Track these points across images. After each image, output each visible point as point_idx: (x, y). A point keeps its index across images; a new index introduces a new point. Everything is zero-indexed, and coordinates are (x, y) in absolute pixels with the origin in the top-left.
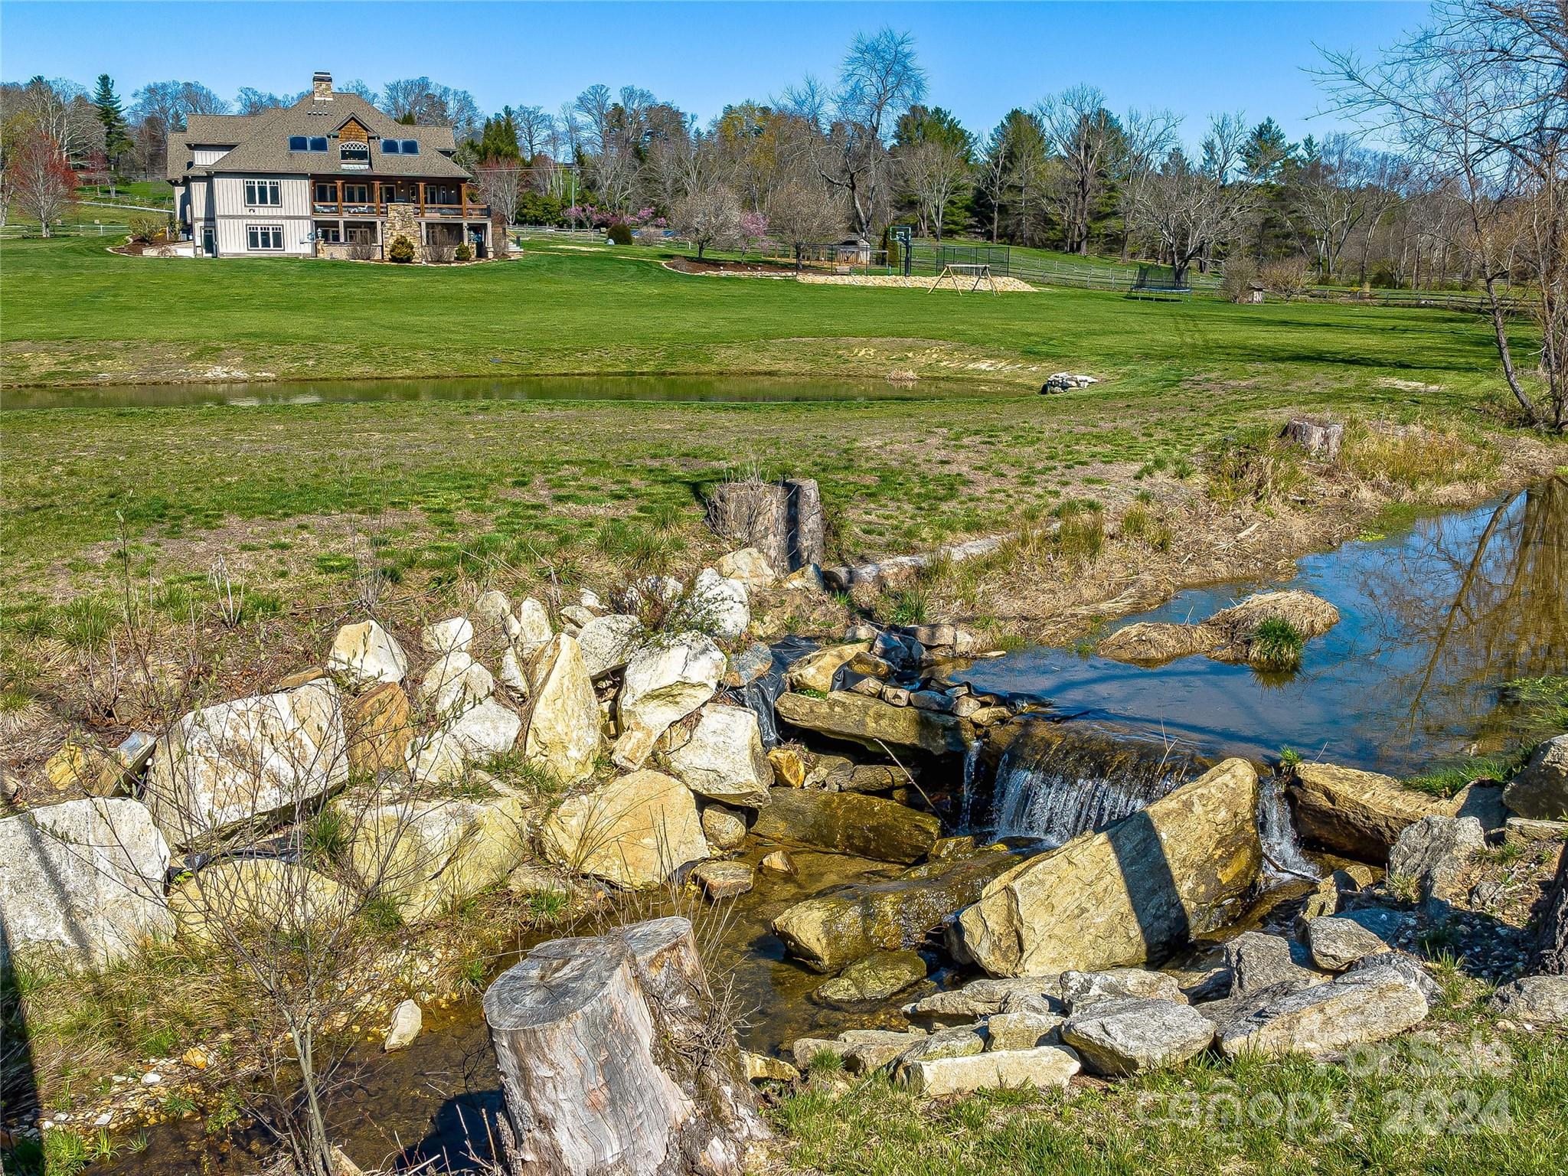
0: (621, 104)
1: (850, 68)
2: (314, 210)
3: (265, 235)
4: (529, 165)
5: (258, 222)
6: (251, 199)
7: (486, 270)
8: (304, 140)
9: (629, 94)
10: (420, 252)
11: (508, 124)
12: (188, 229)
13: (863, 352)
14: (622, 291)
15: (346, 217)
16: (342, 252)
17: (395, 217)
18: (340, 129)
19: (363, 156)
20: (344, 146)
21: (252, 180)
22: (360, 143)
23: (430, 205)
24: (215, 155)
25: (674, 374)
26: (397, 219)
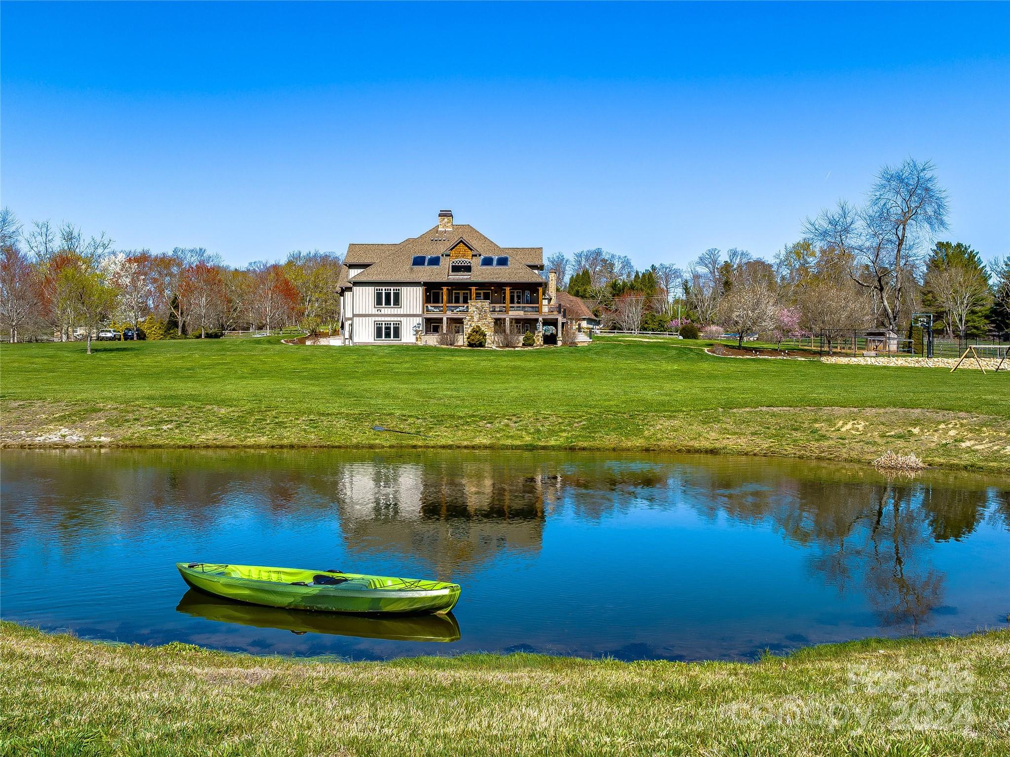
0: (729, 261)
1: (878, 194)
2: (425, 310)
3: (388, 328)
5: (383, 319)
6: (379, 302)
7: (547, 353)
8: (423, 258)
9: (734, 254)
10: (492, 340)
11: (653, 276)
13: (849, 426)
15: (449, 314)
16: (435, 340)
17: (474, 311)
18: (451, 250)
19: (468, 269)
20: (453, 262)
21: (381, 288)
22: (466, 260)
23: (516, 305)
24: (360, 271)
25: (584, 449)
26: (475, 312)
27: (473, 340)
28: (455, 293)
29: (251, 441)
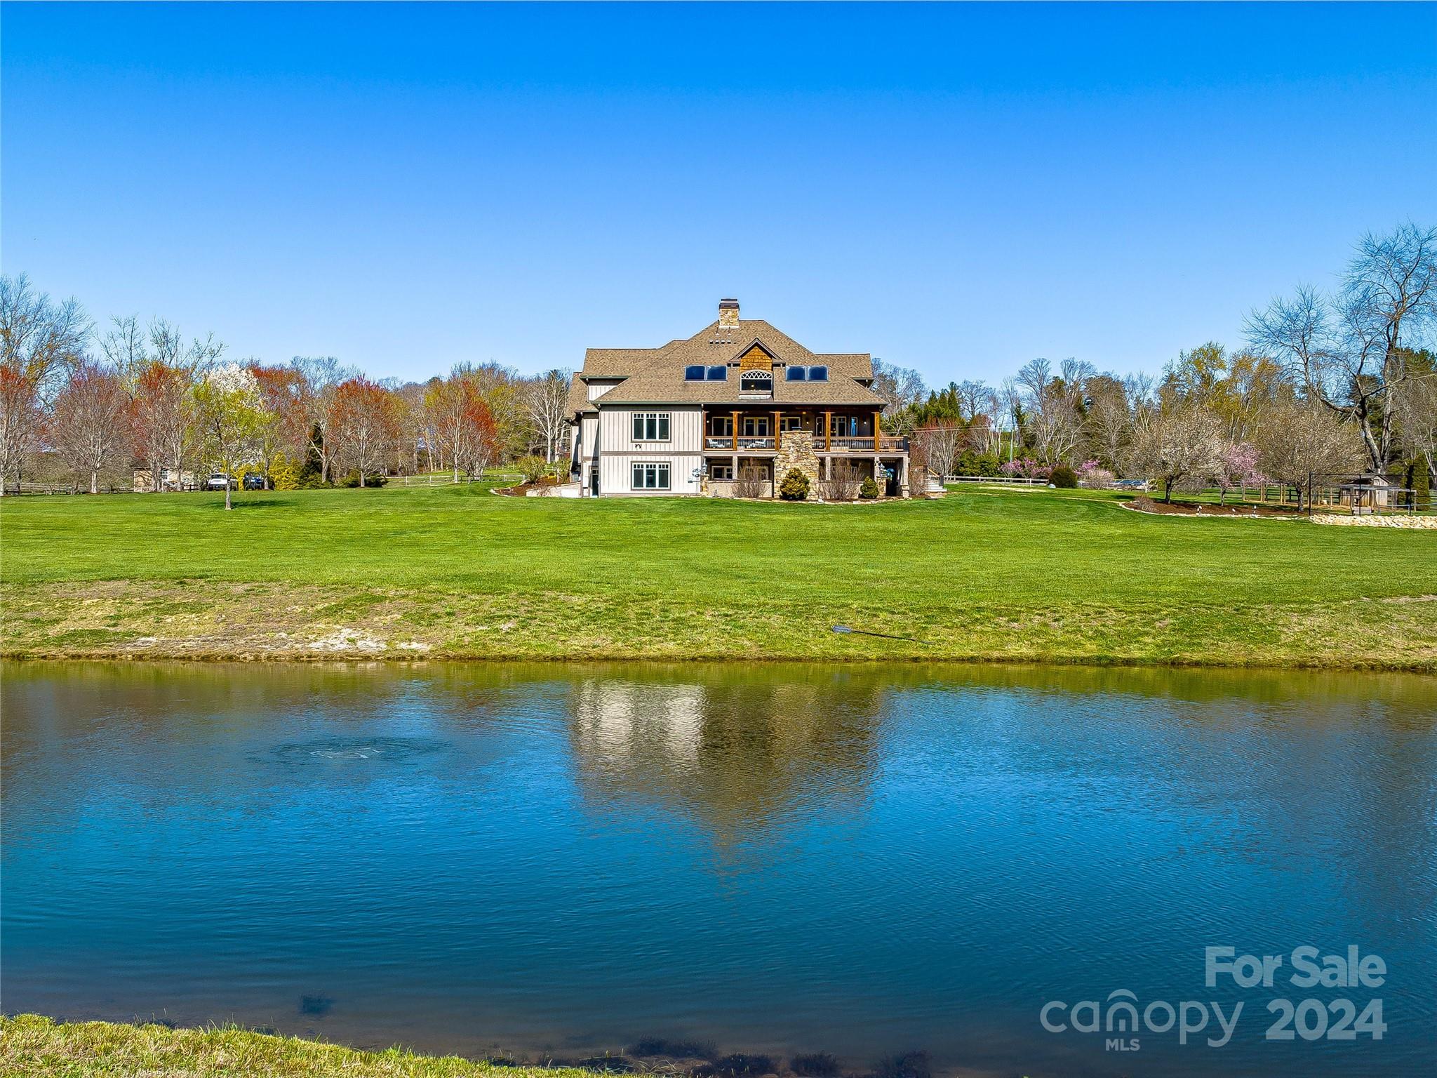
0: (1062, 377)
2: (706, 445)
3: (651, 472)
4: (968, 426)
5: (644, 458)
6: (638, 434)
7: (893, 508)
8: (701, 369)
9: (1070, 366)
10: (817, 490)
11: (952, 395)
12: (576, 468)
14: (1070, 530)
15: (741, 451)
16: (730, 490)
17: (789, 447)
18: (742, 356)
19: (766, 385)
20: (745, 375)
21: (641, 413)
22: (764, 371)
23: (837, 438)
24: (608, 388)
25: (1197, 664)
26: (792, 449)
27: (791, 489)
28: (747, 421)
29: (652, 650)
